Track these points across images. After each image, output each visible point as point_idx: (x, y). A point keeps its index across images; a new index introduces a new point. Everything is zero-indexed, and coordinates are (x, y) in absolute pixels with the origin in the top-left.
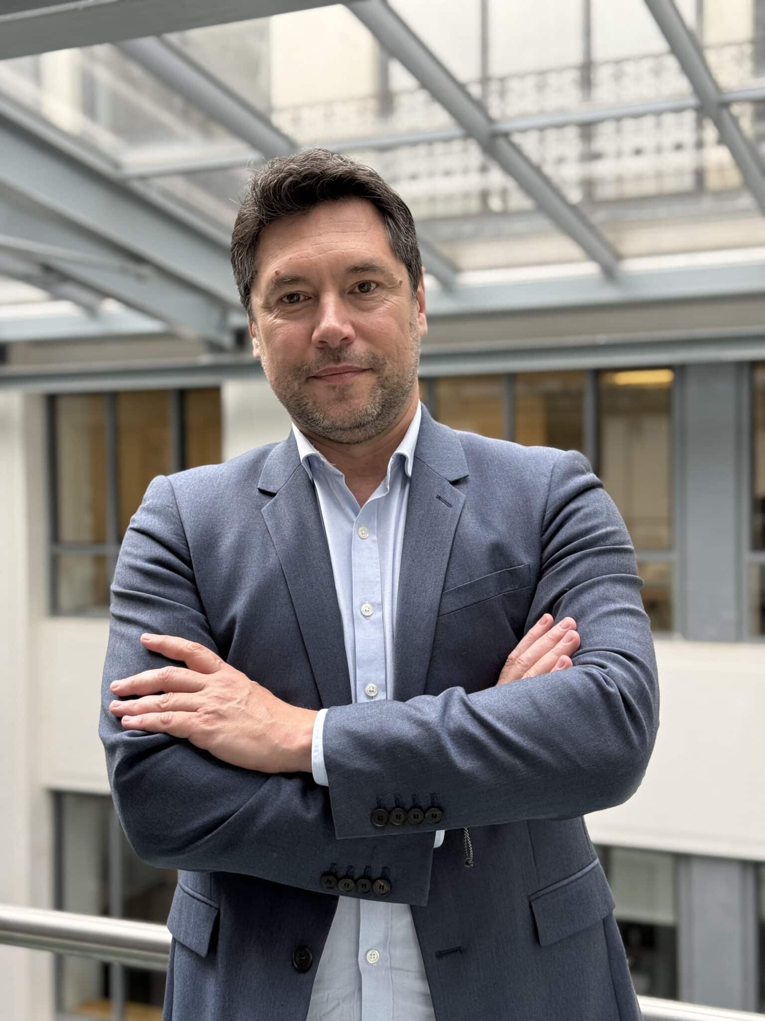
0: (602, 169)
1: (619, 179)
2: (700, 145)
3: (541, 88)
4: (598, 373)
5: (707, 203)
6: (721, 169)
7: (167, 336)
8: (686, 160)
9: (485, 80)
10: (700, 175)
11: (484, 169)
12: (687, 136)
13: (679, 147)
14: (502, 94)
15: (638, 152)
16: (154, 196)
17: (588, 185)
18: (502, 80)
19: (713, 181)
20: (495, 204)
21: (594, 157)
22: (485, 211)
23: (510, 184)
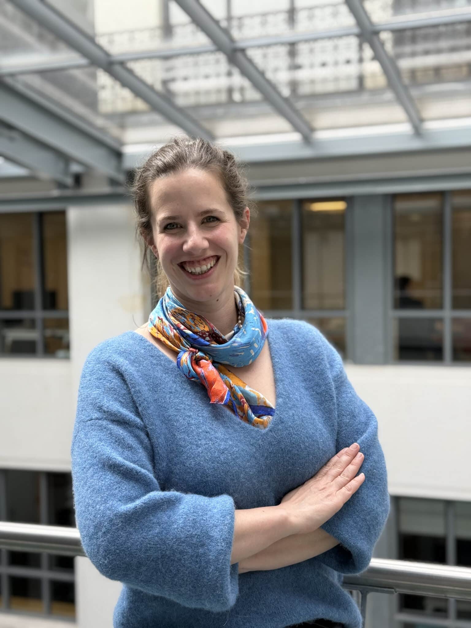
0: (302, 75)
1: (312, 82)
2: (361, 60)
3: (264, 23)
4: (302, 202)
5: (365, 97)
6: (374, 75)
7: (31, 179)
8: (353, 70)
9: (229, 18)
10: (361, 79)
11: (229, 74)
12: (353, 55)
13: (348, 62)
14: (240, 27)
15: (324, 65)
16: (20, 87)
17: (294, 85)
18: (240, 18)
19: (369, 83)
20: (237, 97)
21: (296, 67)
22: (231, 101)
23: (246, 83)
